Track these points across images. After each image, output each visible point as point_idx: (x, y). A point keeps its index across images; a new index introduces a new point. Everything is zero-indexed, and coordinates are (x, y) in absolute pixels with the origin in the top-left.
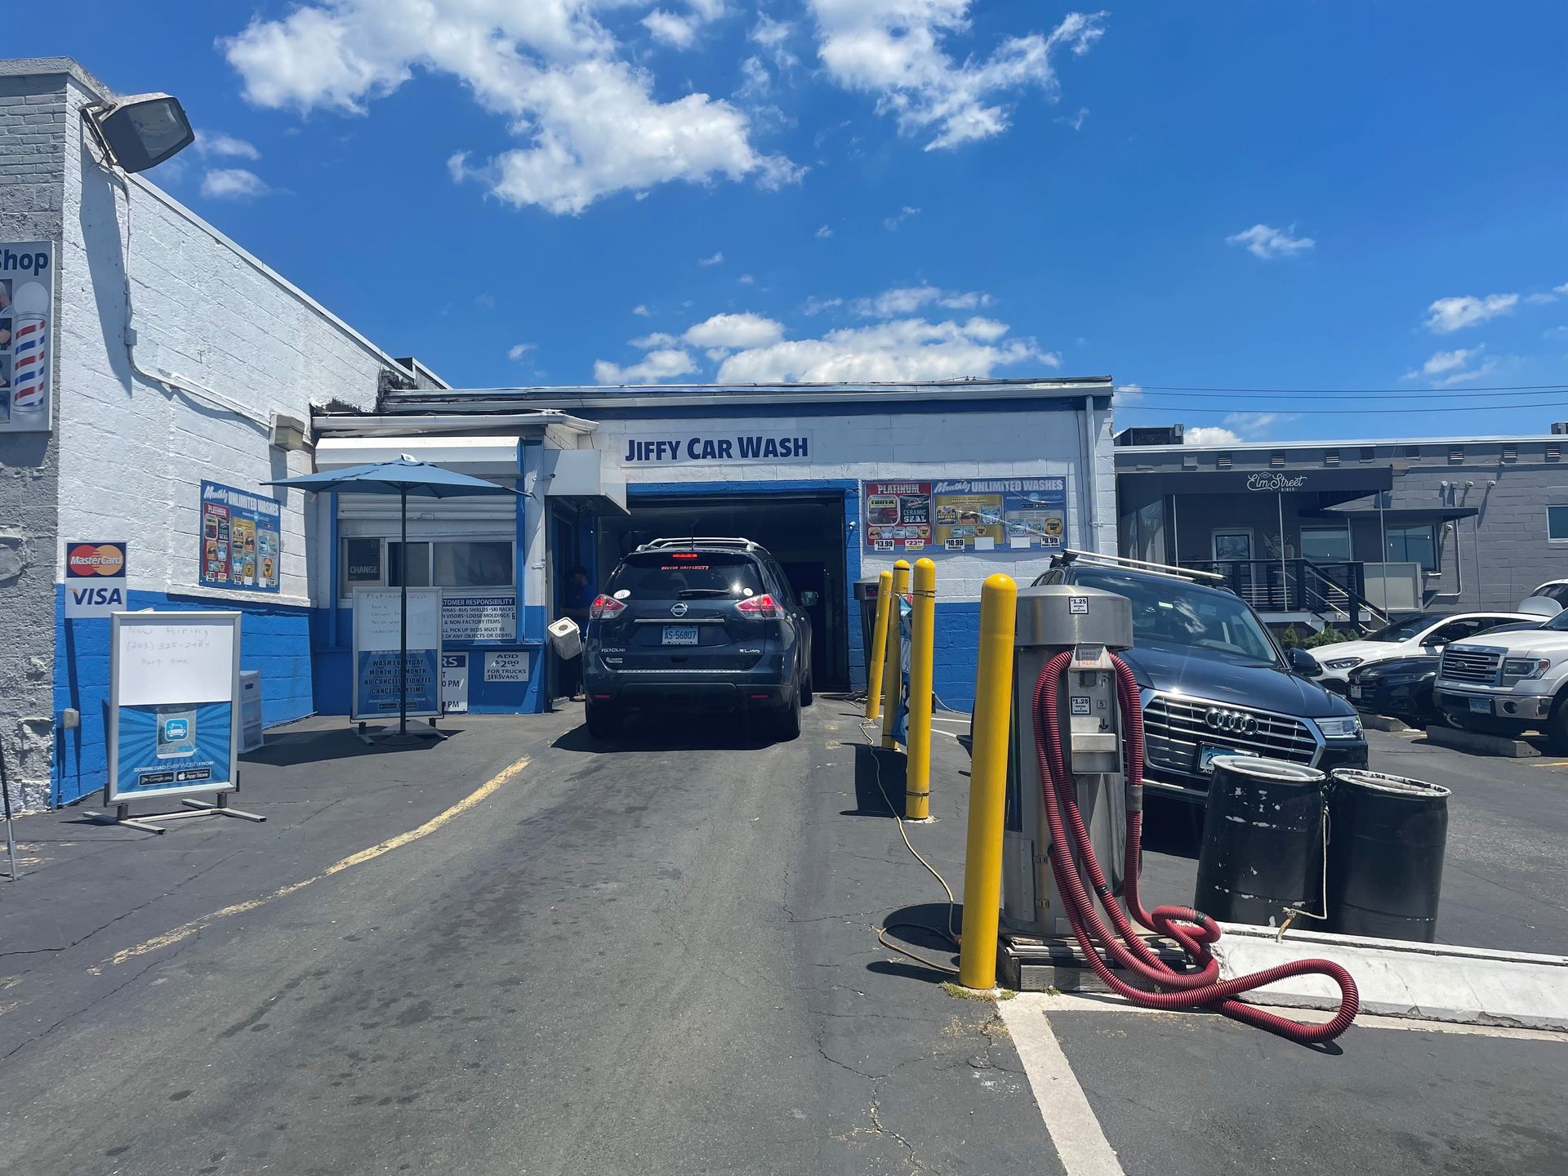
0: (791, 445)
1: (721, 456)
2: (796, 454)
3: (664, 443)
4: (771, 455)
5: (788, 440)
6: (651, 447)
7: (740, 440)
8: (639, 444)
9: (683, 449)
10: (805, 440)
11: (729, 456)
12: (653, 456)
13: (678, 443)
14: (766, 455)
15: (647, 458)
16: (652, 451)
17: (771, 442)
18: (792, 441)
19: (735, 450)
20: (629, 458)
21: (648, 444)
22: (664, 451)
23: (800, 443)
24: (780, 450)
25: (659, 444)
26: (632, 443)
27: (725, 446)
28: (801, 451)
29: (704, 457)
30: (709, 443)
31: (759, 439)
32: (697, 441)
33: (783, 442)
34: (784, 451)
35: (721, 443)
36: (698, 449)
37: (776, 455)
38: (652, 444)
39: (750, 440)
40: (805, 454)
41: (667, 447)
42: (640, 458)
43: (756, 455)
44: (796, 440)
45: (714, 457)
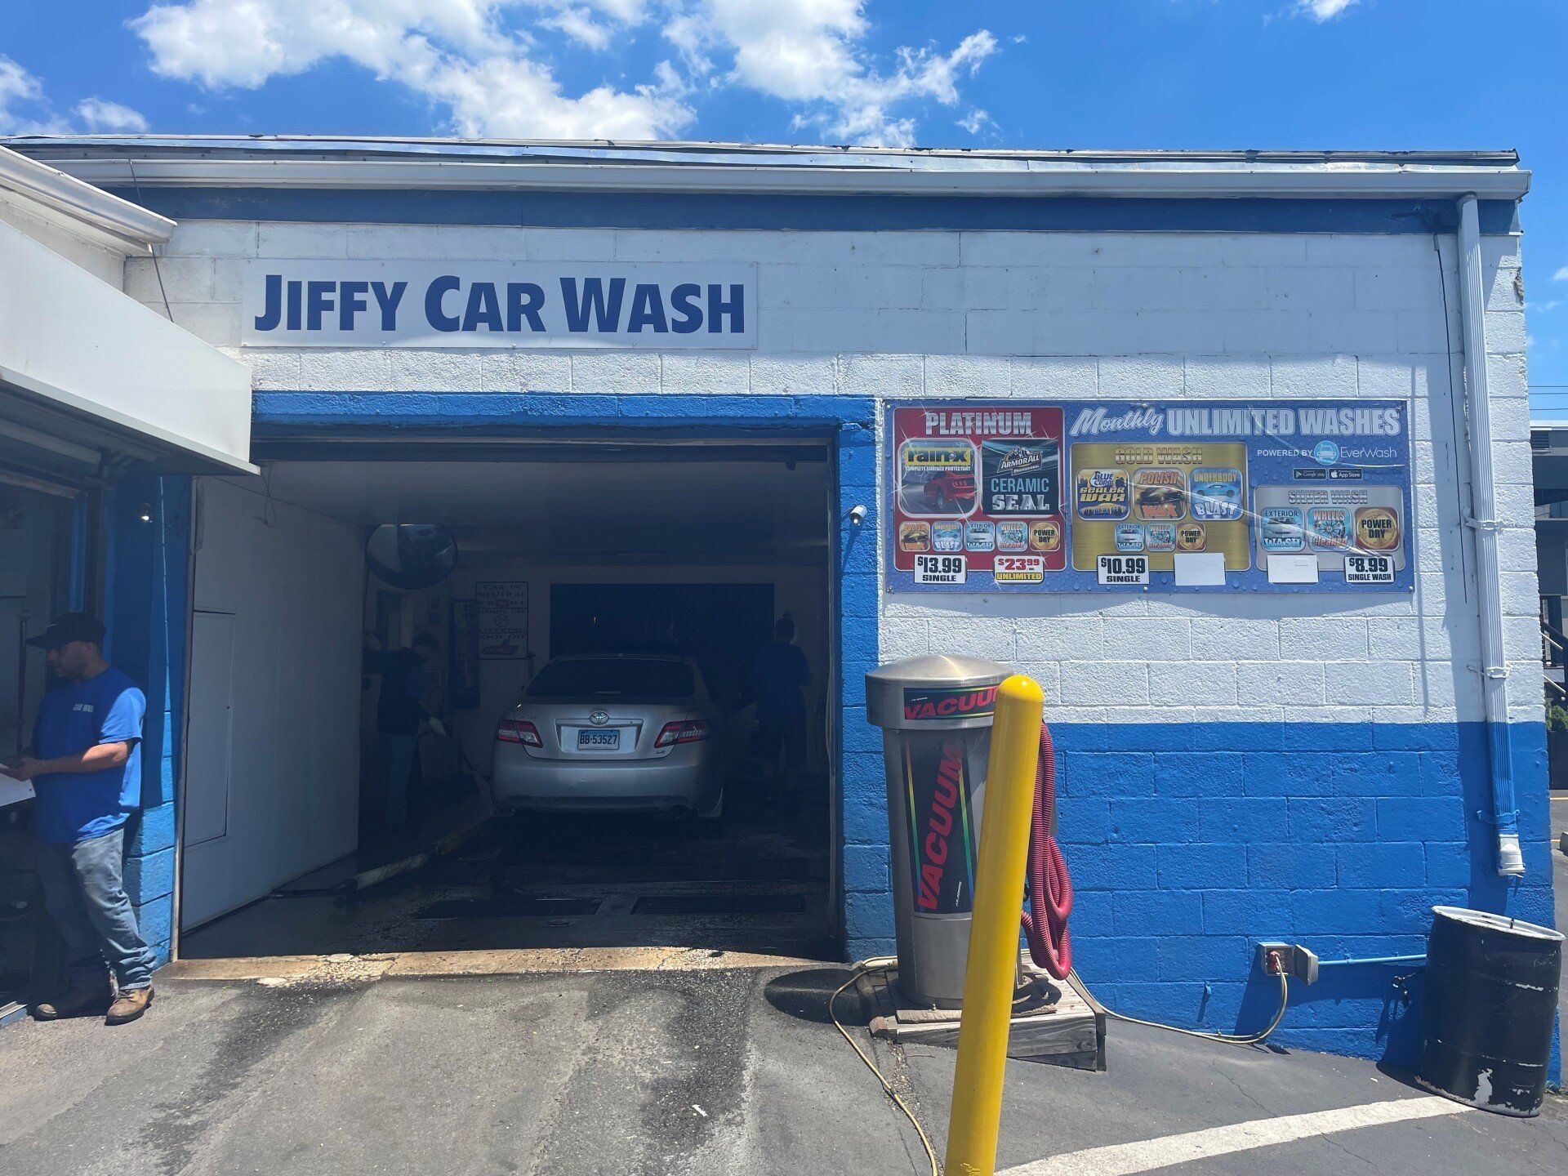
0: (702, 303)
1: (514, 326)
2: (715, 327)
3: (363, 287)
4: (648, 328)
5: (694, 290)
6: (326, 296)
7: (568, 285)
8: (295, 287)
9: (412, 307)
10: (737, 291)
11: (537, 326)
12: (331, 319)
13: (400, 288)
14: (635, 327)
15: (315, 324)
16: (329, 306)
17: (648, 292)
18: (705, 292)
19: (553, 310)
20: (266, 323)
21: (316, 288)
22: (362, 306)
23: (726, 298)
24: (671, 313)
25: (349, 288)
26: (273, 283)
27: (525, 299)
28: (726, 318)
29: (470, 326)
30: (485, 290)
31: (618, 285)
32: (449, 283)
33: (681, 295)
34: (683, 318)
35: (515, 290)
36: (454, 304)
37: (661, 327)
38: (330, 287)
39: (593, 285)
40: (738, 326)
41: (370, 297)
42: (294, 324)
43: (608, 324)
44: (715, 291)
45: (496, 326)
